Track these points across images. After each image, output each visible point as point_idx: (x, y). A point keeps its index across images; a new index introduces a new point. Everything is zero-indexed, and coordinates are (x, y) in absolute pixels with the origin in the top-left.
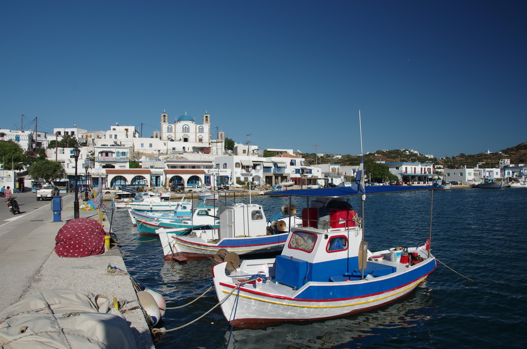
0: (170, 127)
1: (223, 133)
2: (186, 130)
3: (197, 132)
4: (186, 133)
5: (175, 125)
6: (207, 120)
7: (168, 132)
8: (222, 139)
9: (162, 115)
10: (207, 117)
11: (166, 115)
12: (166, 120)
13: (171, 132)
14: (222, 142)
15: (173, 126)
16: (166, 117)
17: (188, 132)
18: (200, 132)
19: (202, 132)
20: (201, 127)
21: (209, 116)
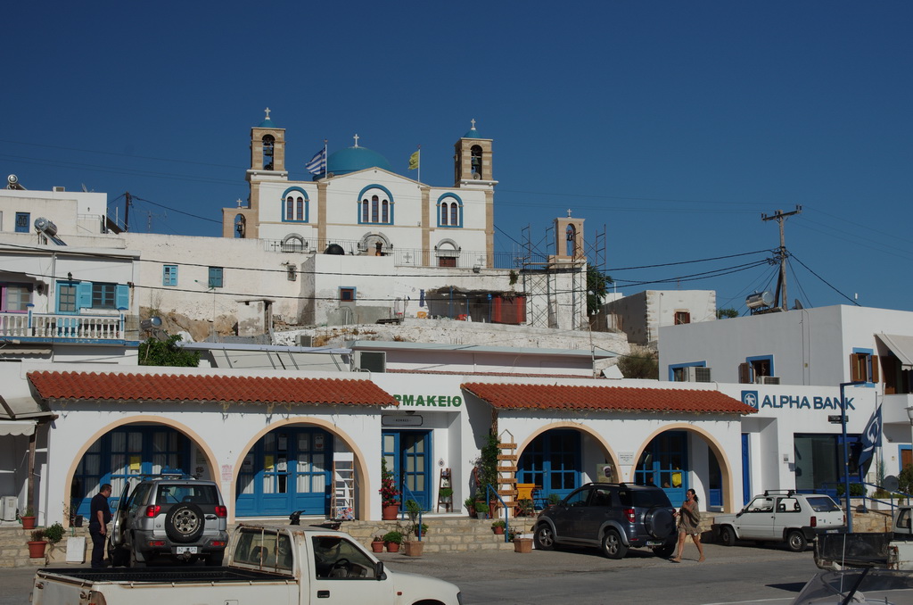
0: (295, 195)
1: (579, 223)
2: (376, 210)
3: (433, 222)
4: (375, 230)
5: (322, 189)
6: (477, 168)
7: (288, 218)
8: (573, 252)
9: (258, 134)
10: (477, 150)
11: (279, 135)
12: (278, 162)
13: (302, 219)
14: (574, 270)
15: (311, 188)
16: (278, 147)
17: (388, 220)
18: (443, 223)
19: (457, 223)
20: (449, 201)
21: (486, 144)
